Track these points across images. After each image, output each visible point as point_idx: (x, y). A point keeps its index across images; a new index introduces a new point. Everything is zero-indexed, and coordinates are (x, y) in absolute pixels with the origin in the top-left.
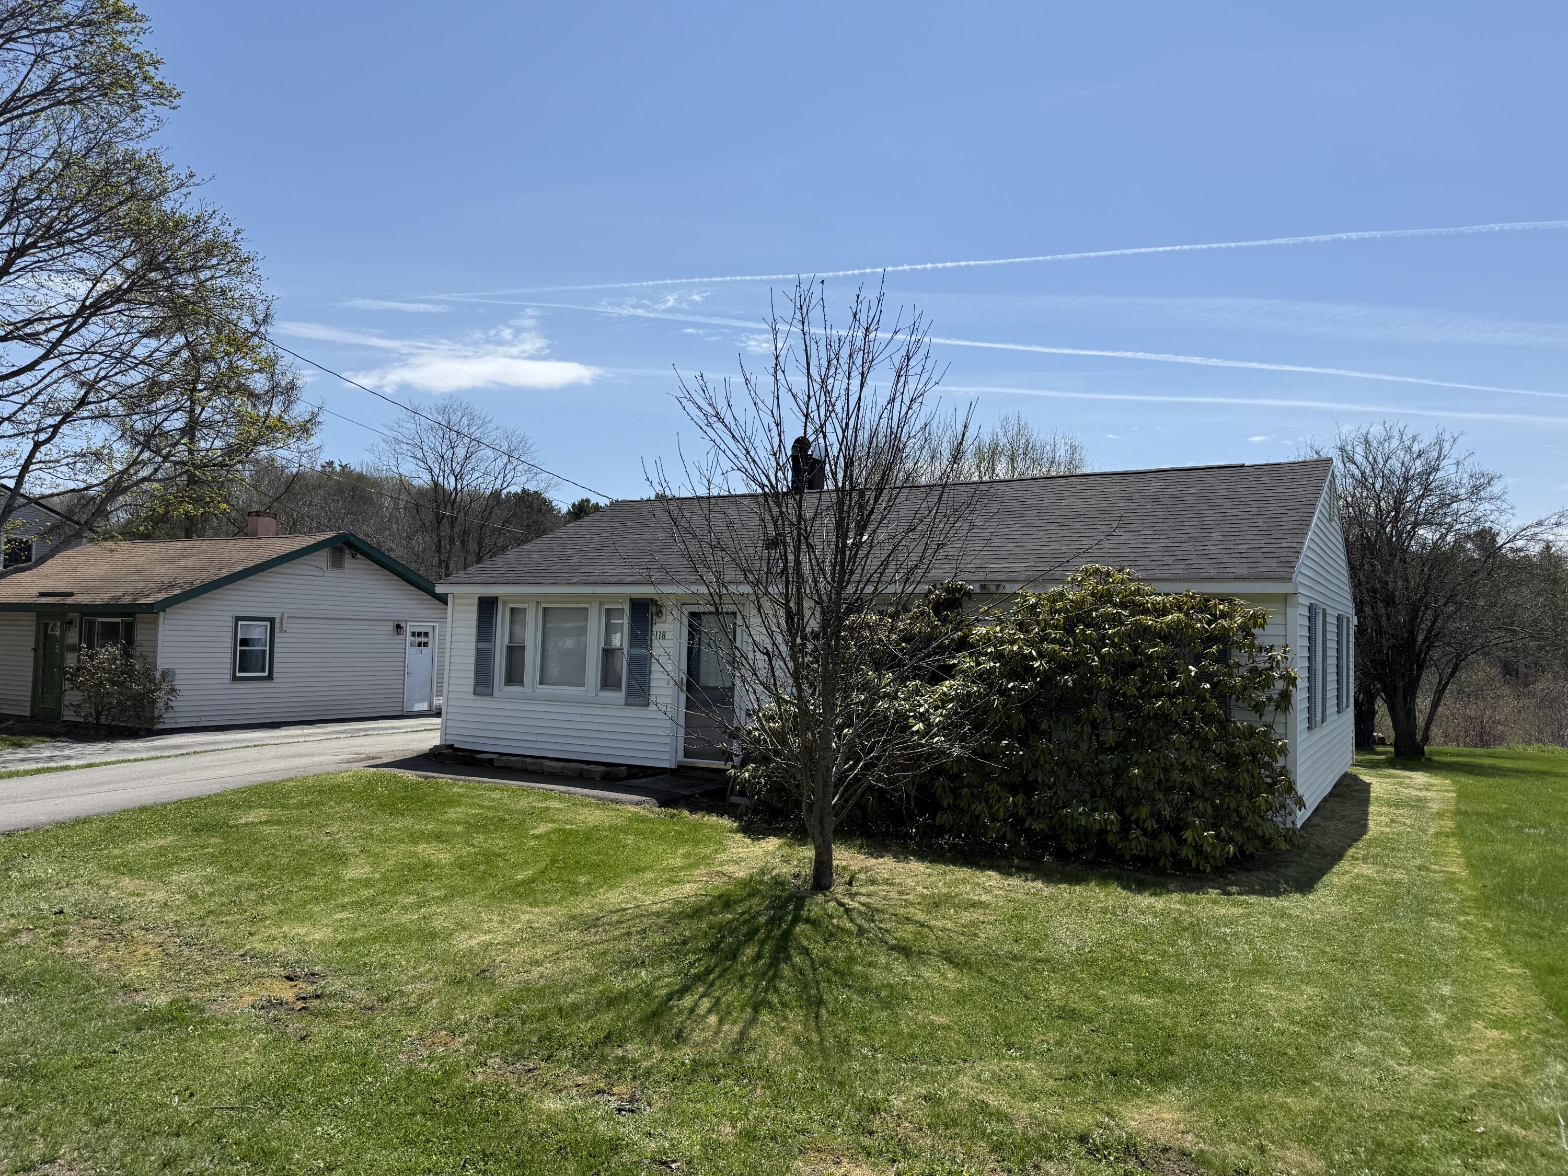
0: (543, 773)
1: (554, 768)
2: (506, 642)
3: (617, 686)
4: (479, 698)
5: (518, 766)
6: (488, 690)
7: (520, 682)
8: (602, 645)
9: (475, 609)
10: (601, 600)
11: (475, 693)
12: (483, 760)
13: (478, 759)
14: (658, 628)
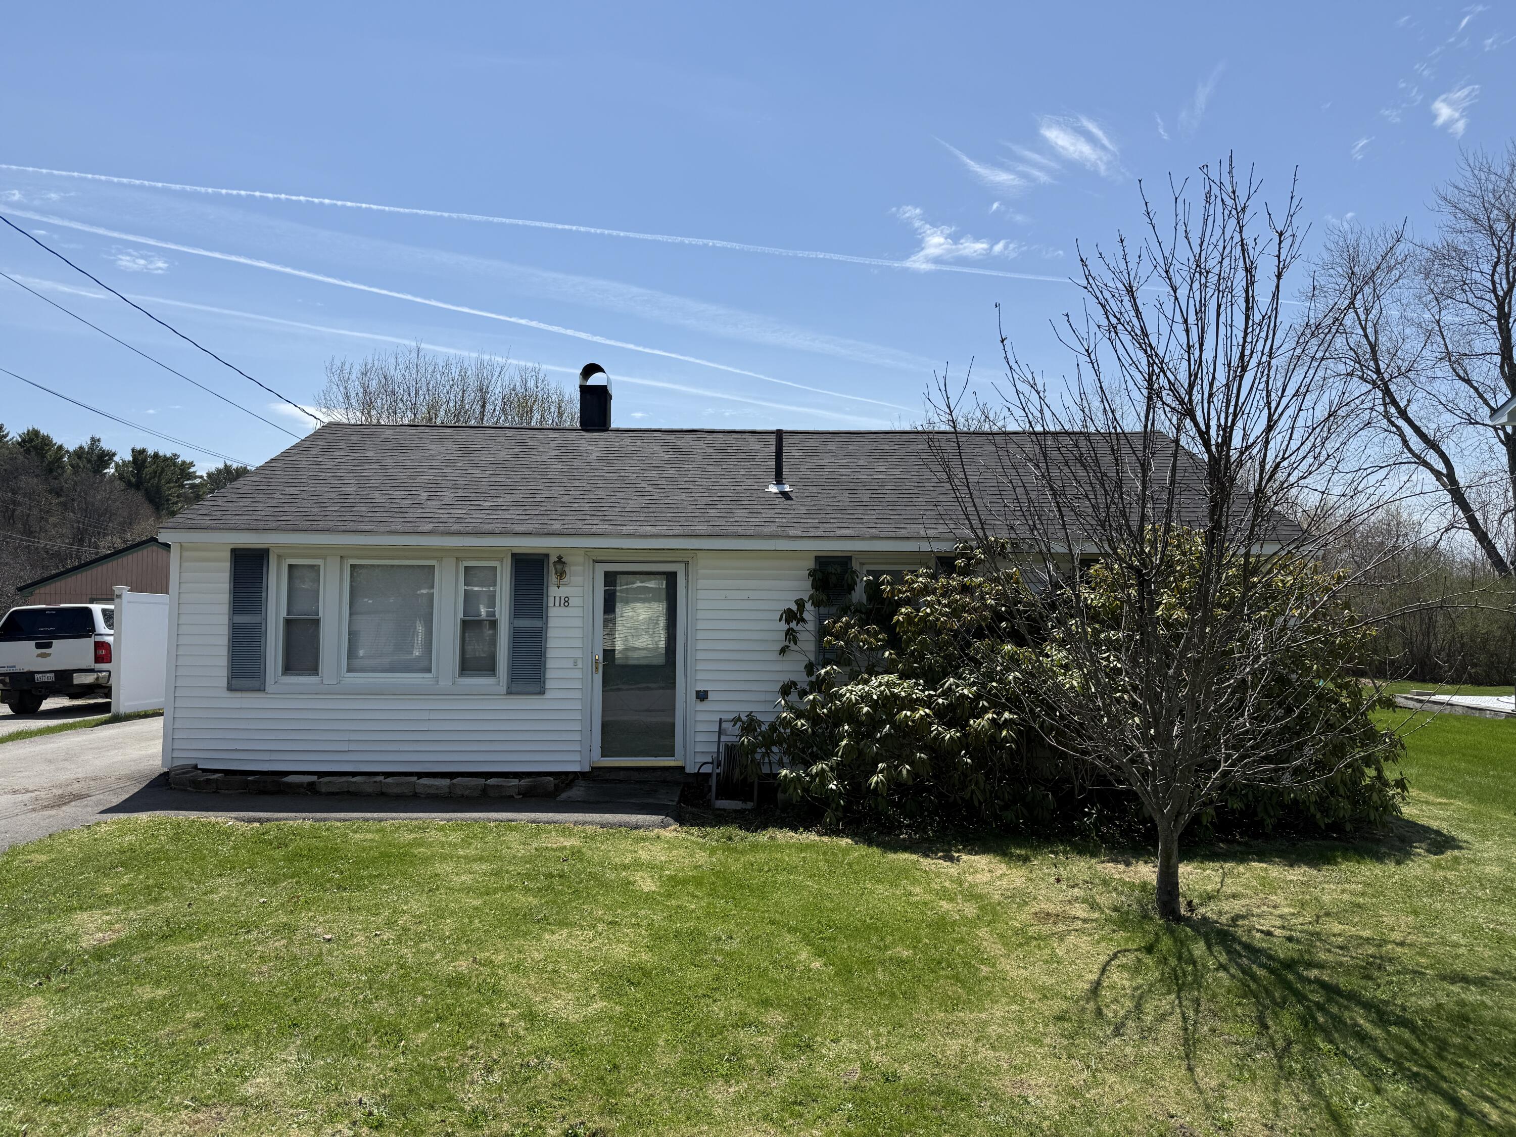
0: (415, 796)
1: (438, 788)
2: (284, 613)
3: (488, 667)
4: (239, 694)
5: (369, 789)
6: (256, 683)
7: (313, 669)
8: (461, 615)
9: (226, 565)
10: (458, 554)
11: (230, 688)
12: (300, 785)
13: (290, 785)
14: (554, 592)
